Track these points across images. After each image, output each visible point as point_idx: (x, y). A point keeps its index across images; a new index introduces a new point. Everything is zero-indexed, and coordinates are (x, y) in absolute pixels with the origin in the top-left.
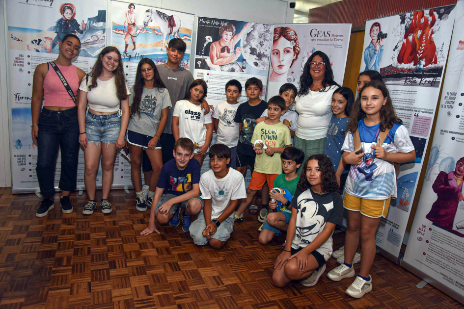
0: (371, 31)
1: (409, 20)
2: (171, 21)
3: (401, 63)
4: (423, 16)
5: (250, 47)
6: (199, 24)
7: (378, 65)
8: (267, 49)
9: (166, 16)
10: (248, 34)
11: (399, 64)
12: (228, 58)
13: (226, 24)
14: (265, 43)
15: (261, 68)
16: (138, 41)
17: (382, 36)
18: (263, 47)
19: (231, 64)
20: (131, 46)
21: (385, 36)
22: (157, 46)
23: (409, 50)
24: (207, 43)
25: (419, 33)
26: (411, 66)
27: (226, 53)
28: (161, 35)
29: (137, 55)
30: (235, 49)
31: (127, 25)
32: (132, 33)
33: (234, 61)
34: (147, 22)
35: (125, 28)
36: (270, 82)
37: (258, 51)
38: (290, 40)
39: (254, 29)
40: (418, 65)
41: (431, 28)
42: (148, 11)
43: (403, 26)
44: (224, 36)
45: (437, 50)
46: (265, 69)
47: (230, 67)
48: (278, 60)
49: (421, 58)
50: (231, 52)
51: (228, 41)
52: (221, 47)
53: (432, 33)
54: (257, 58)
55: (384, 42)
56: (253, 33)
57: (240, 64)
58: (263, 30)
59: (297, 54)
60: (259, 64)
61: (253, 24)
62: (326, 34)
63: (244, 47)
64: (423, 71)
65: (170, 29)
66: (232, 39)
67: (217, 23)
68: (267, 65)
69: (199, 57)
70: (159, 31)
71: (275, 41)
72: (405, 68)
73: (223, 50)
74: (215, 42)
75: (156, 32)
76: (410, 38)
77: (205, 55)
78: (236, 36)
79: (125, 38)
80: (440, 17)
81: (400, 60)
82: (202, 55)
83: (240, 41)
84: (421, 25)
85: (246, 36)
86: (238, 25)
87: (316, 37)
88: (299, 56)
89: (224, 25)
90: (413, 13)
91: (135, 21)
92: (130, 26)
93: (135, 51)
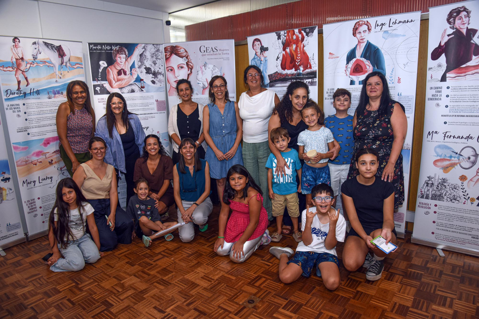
0: (253, 45)
1: (283, 37)
2: (60, 51)
3: (284, 70)
4: (294, 34)
5: (145, 67)
6: (90, 50)
7: (266, 72)
8: (160, 67)
9: (54, 47)
10: (141, 55)
11: (283, 71)
12: (126, 80)
13: (117, 48)
14: (158, 62)
15: (158, 85)
16: (31, 75)
17: (264, 49)
18: (157, 65)
19: (129, 85)
20: (23, 82)
21: (266, 49)
22: (51, 78)
23: (289, 60)
24: (102, 68)
25: (294, 46)
26: (293, 71)
27: (123, 76)
28: (53, 67)
29: (32, 91)
30: (131, 70)
31: (14, 60)
32: (22, 68)
33: (132, 82)
34: (35, 55)
35: (13, 64)
36: (169, 97)
37: (153, 70)
38: (182, 57)
39: (145, 50)
40: (298, 71)
41: (302, 42)
42: (34, 43)
43: (280, 41)
44: (119, 60)
45: (310, 59)
46: (162, 86)
47: (129, 88)
48: (173, 76)
49: (300, 65)
50: (127, 74)
51: (123, 63)
52: (117, 71)
53: (304, 46)
54: (153, 76)
55: (266, 53)
56: (144, 53)
57: (139, 84)
58: (153, 50)
59: (191, 69)
60: (156, 82)
61: (143, 45)
62: (214, 50)
63: (139, 67)
64: (303, 75)
65: (60, 59)
66: (127, 62)
67: (109, 48)
68: (163, 82)
69: (96, 83)
70: (51, 62)
71: (167, 59)
72: (289, 73)
73: (119, 73)
74: (110, 67)
75: (47, 64)
76: (288, 50)
77: (102, 80)
78: (129, 59)
79: (15, 75)
80: (307, 35)
81: (283, 67)
82: (99, 80)
83: (134, 62)
84: (294, 40)
85: (139, 57)
86: (129, 48)
87: (205, 53)
88: (193, 71)
89: (116, 49)
90: (286, 32)
91: (23, 55)
92: (18, 61)
93: (30, 86)
